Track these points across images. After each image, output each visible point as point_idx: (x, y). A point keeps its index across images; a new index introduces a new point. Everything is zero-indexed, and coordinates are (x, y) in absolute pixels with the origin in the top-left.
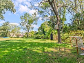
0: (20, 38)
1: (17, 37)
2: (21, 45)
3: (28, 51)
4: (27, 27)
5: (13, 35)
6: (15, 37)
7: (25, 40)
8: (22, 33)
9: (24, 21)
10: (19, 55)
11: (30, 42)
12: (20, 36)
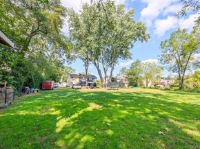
0: (161, 89)
1: (156, 86)
2: (156, 106)
3: (169, 127)
4: (178, 62)
5: (147, 82)
6: (150, 88)
7: (171, 95)
8: (166, 79)
9: (168, 52)
10: (142, 128)
11: (183, 103)
12: (162, 86)
